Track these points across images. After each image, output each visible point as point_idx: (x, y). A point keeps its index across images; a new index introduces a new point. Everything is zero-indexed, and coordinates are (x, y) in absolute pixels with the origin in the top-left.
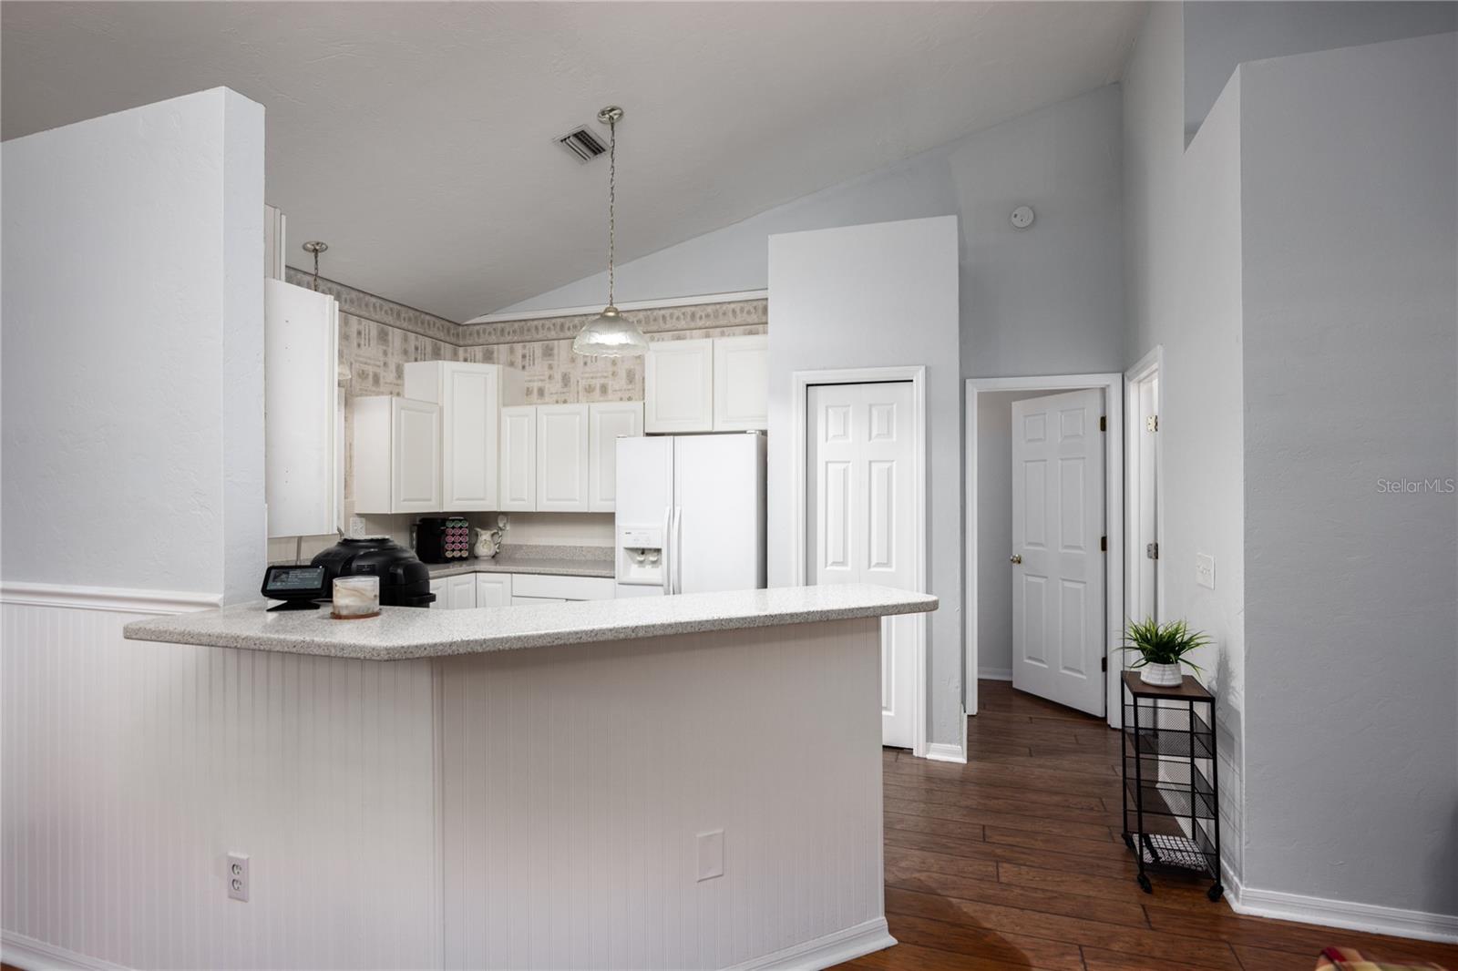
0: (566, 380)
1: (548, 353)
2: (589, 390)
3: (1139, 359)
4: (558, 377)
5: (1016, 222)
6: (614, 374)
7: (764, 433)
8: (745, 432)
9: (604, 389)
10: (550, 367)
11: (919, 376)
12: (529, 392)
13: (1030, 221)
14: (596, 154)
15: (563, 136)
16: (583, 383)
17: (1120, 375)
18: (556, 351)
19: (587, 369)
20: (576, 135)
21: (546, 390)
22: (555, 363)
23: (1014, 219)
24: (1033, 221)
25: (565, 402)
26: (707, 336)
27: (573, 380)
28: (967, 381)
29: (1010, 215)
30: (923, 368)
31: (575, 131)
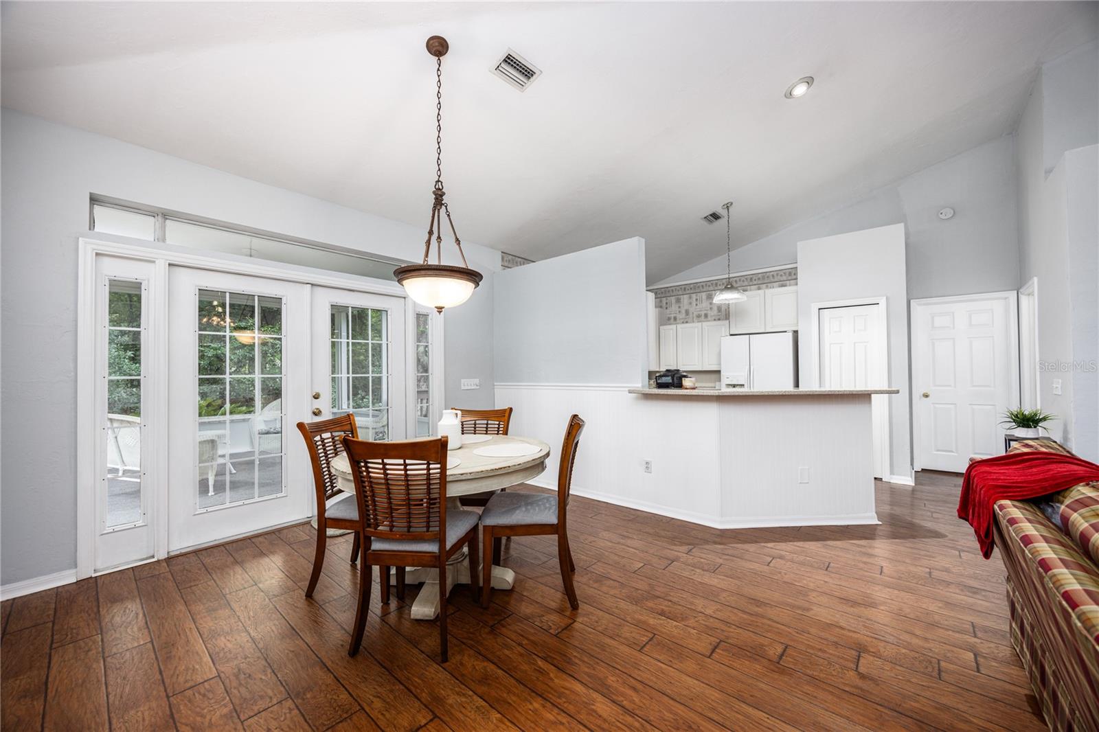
0: (687, 312)
1: (678, 301)
2: (699, 316)
3: (1025, 284)
4: (683, 312)
5: (943, 217)
6: (711, 308)
7: (796, 332)
8: (786, 332)
9: (706, 316)
10: (679, 307)
11: (883, 302)
12: (669, 319)
13: (951, 215)
14: (716, 219)
15: (705, 216)
16: (695, 313)
17: (1016, 292)
18: (682, 300)
19: (697, 307)
20: (711, 215)
21: (678, 318)
22: (681, 305)
23: (941, 216)
24: (952, 217)
25: (687, 322)
26: (759, 289)
27: (690, 313)
28: (912, 301)
29: (938, 215)
30: (885, 297)
31: (711, 213)
